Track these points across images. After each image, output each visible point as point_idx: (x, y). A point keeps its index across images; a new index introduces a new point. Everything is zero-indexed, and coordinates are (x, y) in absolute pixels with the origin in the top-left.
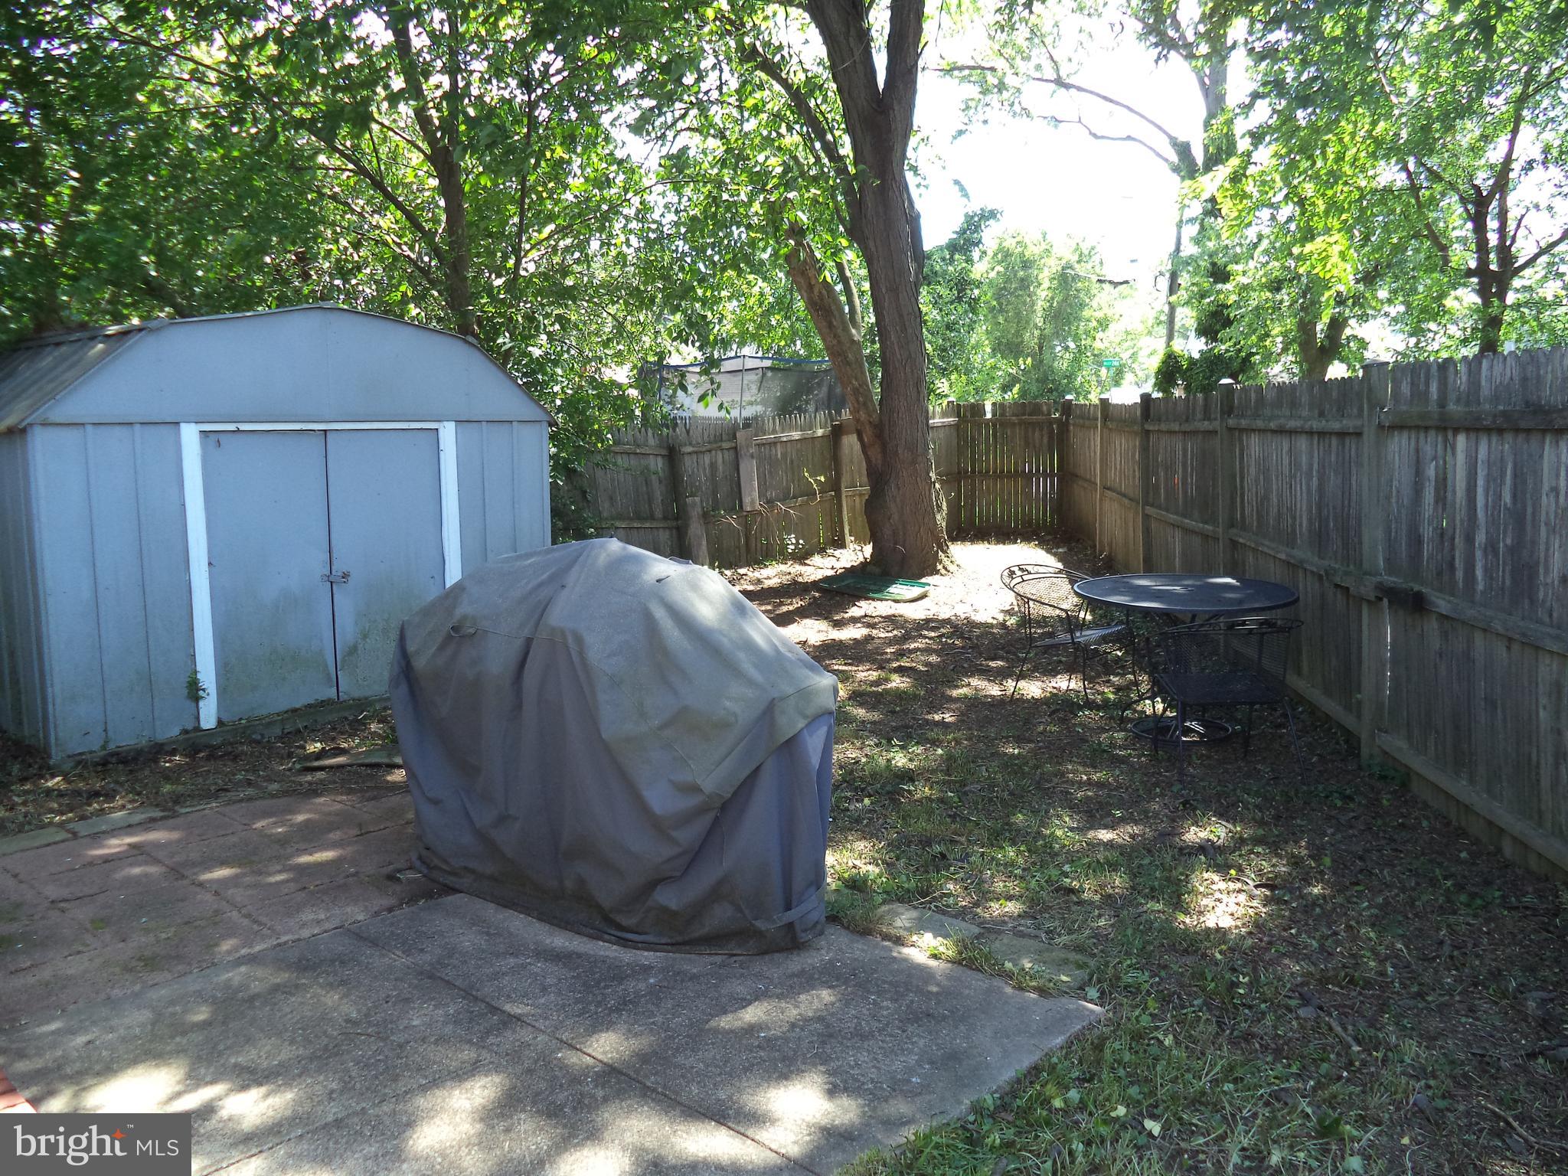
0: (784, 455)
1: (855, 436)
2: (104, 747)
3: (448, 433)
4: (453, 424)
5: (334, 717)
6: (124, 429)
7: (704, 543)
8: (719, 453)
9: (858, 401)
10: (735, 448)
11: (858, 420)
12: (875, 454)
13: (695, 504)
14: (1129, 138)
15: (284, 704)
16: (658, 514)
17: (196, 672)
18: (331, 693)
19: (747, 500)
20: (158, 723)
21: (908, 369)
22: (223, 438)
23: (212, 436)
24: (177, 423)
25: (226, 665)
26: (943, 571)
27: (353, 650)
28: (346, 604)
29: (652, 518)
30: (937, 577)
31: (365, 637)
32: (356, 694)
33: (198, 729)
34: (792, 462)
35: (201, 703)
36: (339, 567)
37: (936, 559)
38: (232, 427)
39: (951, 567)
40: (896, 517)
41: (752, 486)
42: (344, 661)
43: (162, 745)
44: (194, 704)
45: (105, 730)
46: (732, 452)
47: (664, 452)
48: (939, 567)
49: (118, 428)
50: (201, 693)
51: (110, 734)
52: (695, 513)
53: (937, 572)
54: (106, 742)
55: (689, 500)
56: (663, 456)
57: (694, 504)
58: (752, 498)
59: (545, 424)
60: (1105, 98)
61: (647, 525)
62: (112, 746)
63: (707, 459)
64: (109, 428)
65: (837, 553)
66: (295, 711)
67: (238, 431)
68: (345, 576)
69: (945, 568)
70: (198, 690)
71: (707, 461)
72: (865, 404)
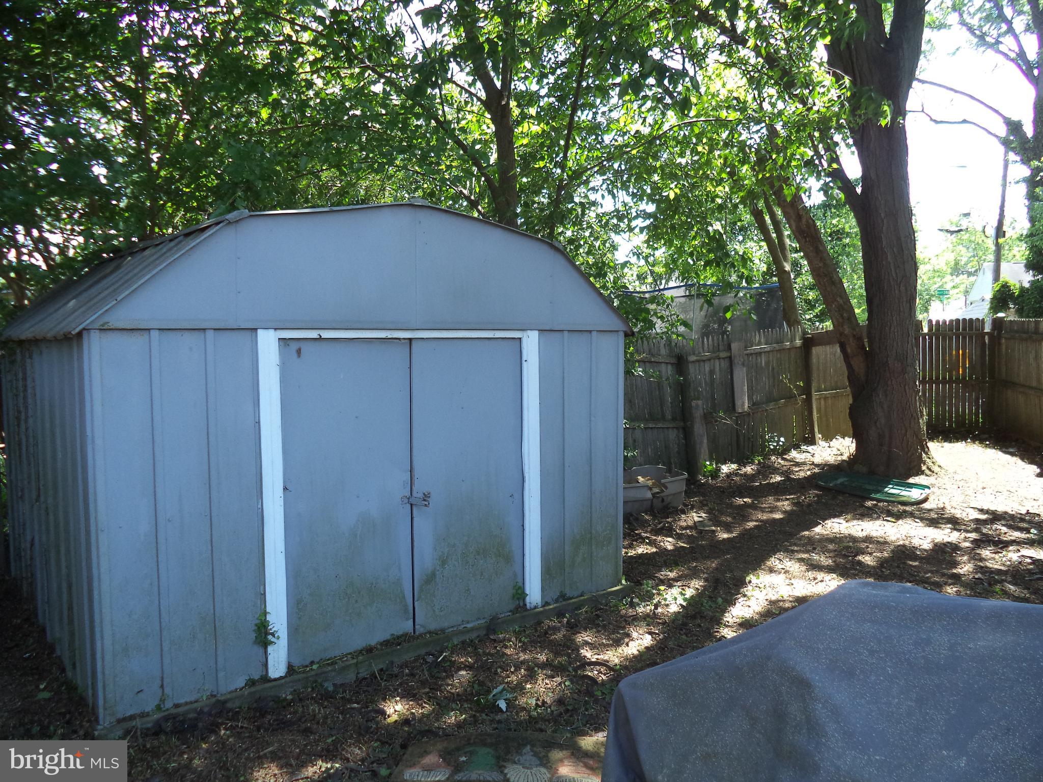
0: (767, 363)
1: (837, 349)
2: (158, 708)
3: (531, 342)
4: (536, 333)
5: (409, 656)
6: (196, 335)
7: (705, 441)
8: (717, 361)
9: (842, 316)
10: (730, 358)
11: (841, 334)
12: (859, 364)
13: (699, 406)
14: (965, 121)
15: (359, 643)
16: (669, 416)
17: (265, 613)
18: (408, 626)
19: (738, 403)
20: (221, 675)
21: (903, 288)
22: (305, 348)
23: (291, 343)
24: (255, 330)
25: (299, 602)
26: (927, 472)
27: (430, 578)
28: (425, 526)
29: (663, 418)
30: (922, 477)
31: (444, 563)
32: (433, 626)
33: (265, 679)
34: (773, 369)
35: (270, 649)
36: (420, 488)
37: (921, 461)
38: (313, 334)
39: (936, 469)
40: (883, 421)
41: (743, 390)
42: (421, 590)
43: (225, 702)
44: (262, 650)
45: (162, 686)
46: (727, 361)
47: (673, 360)
48: (924, 468)
49: (187, 334)
50: (270, 637)
51: (167, 690)
52: (698, 414)
53: (923, 473)
54: (163, 700)
55: (694, 403)
56: (672, 364)
57: (697, 405)
58: (744, 404)
59: (622, 334)
60: (951, 89)
61: (660, 425)
62: (169, 704)
63: (707, 367)
64: (179, 333)
65: (810, 448)
66: (369, 650)
67: (320, 338)
68: (426, 497)
69: (930, 470)
70: (267, 634)
71: (707, 369)
72: (849, 319)
